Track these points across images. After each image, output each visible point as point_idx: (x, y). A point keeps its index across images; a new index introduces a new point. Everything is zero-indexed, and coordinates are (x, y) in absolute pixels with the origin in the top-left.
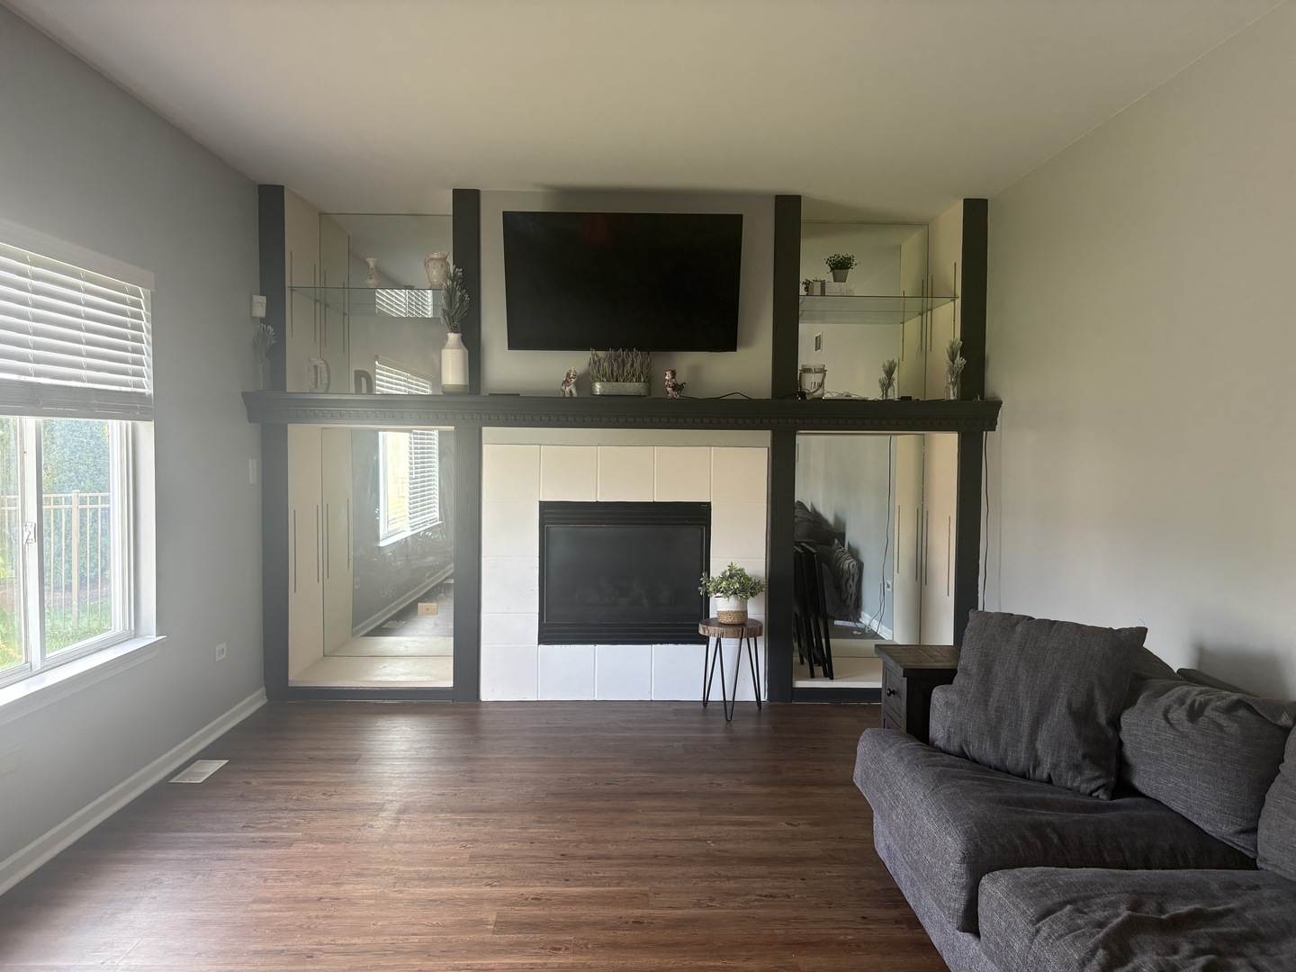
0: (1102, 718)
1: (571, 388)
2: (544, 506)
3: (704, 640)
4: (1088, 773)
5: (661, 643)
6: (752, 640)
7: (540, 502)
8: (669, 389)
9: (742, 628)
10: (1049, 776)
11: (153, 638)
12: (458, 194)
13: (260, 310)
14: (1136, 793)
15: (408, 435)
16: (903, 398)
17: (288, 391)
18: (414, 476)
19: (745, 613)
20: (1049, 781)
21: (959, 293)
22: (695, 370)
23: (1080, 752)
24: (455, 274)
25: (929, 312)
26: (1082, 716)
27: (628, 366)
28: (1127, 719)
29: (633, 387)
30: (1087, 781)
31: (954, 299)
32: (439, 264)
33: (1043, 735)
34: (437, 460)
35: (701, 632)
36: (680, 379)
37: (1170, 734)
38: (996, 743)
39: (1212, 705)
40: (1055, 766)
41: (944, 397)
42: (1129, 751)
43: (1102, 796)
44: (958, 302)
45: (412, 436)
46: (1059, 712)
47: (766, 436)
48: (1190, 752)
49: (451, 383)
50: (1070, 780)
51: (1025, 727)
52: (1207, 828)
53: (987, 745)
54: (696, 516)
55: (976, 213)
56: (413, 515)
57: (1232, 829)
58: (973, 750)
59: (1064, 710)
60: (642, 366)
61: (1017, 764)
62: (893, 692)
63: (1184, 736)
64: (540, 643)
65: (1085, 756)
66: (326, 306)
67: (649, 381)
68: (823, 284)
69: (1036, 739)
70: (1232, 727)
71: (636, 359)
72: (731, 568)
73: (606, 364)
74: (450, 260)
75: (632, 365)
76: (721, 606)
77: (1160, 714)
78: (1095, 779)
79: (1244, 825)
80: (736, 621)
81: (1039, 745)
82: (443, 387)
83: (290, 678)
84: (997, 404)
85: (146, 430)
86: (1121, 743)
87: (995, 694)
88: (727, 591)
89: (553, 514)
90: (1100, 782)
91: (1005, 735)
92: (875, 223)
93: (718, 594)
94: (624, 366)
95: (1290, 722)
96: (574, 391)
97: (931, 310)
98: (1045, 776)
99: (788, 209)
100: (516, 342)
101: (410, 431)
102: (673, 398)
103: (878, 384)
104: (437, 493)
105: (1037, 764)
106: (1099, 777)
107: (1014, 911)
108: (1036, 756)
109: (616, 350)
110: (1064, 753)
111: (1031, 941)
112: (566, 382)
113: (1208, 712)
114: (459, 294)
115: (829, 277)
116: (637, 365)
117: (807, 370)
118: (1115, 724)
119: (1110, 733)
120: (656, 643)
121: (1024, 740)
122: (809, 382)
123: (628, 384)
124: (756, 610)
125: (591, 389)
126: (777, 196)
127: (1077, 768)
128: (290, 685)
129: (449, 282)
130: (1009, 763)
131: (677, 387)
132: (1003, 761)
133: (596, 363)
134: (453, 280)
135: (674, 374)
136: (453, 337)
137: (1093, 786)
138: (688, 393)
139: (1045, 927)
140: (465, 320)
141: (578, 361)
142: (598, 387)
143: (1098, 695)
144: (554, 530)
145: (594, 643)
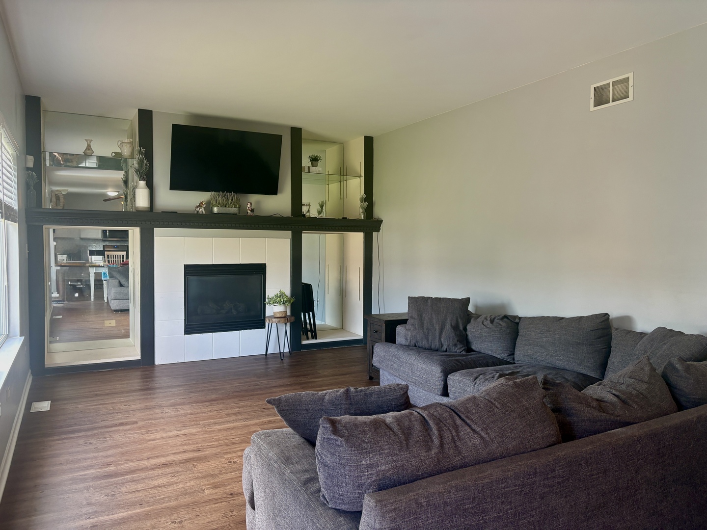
0: (461, 328)
1: (202, 210)
2: (186, 267)
3: (263, 327)
4: (459, 346)
5: (244, 329)
7: (185, 265)
8: (249, 211)
9: (287, 318)
10: (446, 349)
11: (19, 338)
12: (141, 112)
13: (31, 164)
14: (473, 351)
16: (343, 218)
19: (285, 312)
20: (446, 351)
21: (363, 174)
22: (258, 203)
23: (456, 339)
25: (345, 182)
26: (455, 328)
27: (230, 200)
28: (469, 327)
29: (233, 210)
30: (459, 349)
31: (360, 177)
33: (443, 336)
36: (253, 207)
37: (485, 329)
38: (428, 340)
39: (497, 318)
40: (448, 346)
41: (359, 218)
42: (470, 337)
43: (464, 353)
44: (363, 179)
46: (448, 327)
47: (289, 233)
48: (492, 333)
49: (141, 206)
50: (453, 349)
51: (437, 334)
52: (498, 356)
53: (425, 342)
54: (259, 270)
55: (369, 142)
57: (507, 355)
58: (420, 344)
59: (450, 327)
60: (236, 200)
61: (435, 347)
62: (376, 332)
63: (490, 329)
64: (186, 333)
65: (458, 341)
67: (240, 208)
68: (309, 167)
69: (441, 338)
70: (504, 324)
71: (232, 197)
72: (281, 292)
73: (219, 199)
75: (232, 200)
76: (272, 310)
77: (481, 323)
78: (461, 348)
79: (510, 353)
80: (282, 316)
81: (442, 340)
82: (137, 207)
83: (45, 363)
84: (380, 222)
85: (13, 228)
86: (467, 335)
87: (425, 324)
88: (280, 303)
89: (191, 271)
90: (463, 348)
91: (430, 338)
92: (325, 141)
93: (275, 304)
94: (228, 200)
95: (519, 321)
96: (203, 211)
97: (346, 181)
98: (445, 349)
99: (296, 133)
100: (176, 185)
102: (250, 216)
105: (442, 346)
106: (462, 347)
107: (465, 380)
108: (442, 343)
109: (223, 192)
110: (451, 340)
111: (474, 386)
112: (200, 206)
113: (496, 320)
115: (310, 164)
116: (234, 199)
117: (304, 205)
118: (465, 329)
119: (464, 332)
120: (241, 330)
121: (437, 338)
122: (304, 209)
123: (230, 209)
125: (212, 210)
126: (291, 127)
127: (455, 345)
128: (45, 367)
130: (433, 347)
131: (252, 211)
132: (431, 347)
133: (213, 198)
135: (251, 204)
136: (142, 183)
137: (461, 350)
138: (256, 213)
139: (478, 381)
140: (147, 174)
142: (215, 210)
143: (459, 320)
144: (191, 278)
145: (212, 332)
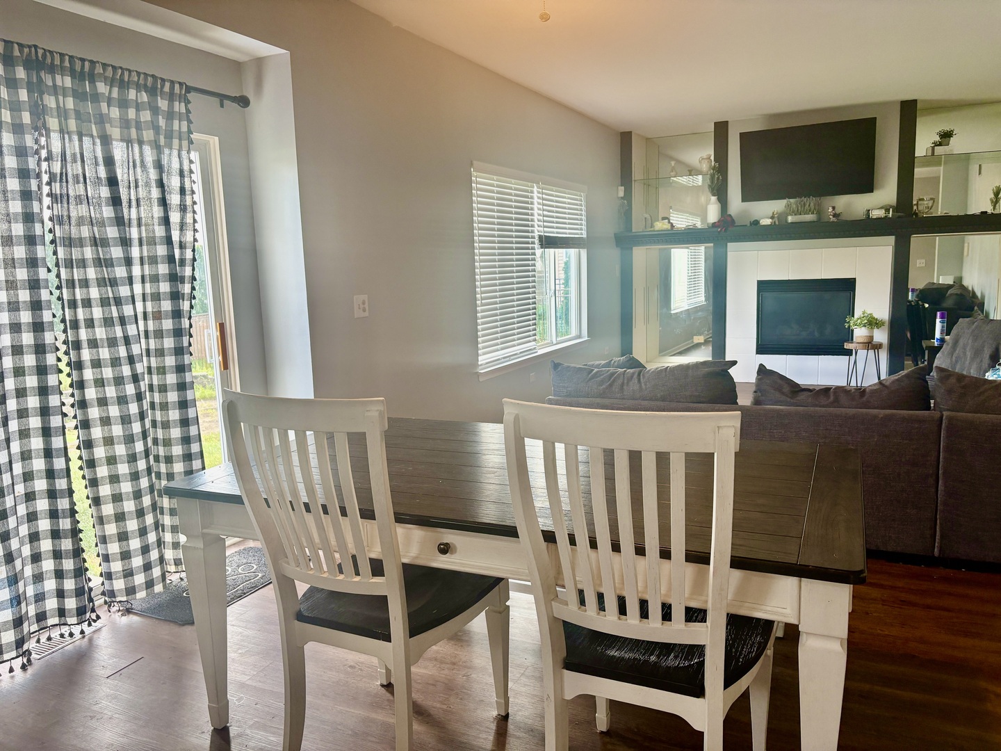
1: (775, 220)
2: (759, 283)
3: (848, 353)
5: (823, 355)
6: (876, 350)
7: (758, 281)
8: (831, 217)
9: (870, 345)
11: (586, 339)
12: (717, 124)
13: (621, 194)
15: (687, 250)
17: (633, 231)
18: (690, 274)
19: (871, 337)
24: (715, 166)
27: (807, 206)
29: (809, 217)
32: (706, 161)
34: (703, 263)
35: (845, 347)
36: (838, 211)
45: (689, 251)
47: (891, 239)
49: (712, 221)
54: (848, 285)
56: (689, 297)
60: (815, 205)
64: (757, 354)
66: (649, 185)
67: (819, 214)
68: (933, 148)
71: (811, 202)
72: (864, 313)
73: (794, 206)
74: (712, 158)
75: (809, 205)
76: (860, 333)
80: (865, 341)
82: (708, 224)
85: (584, 253)
88: (864, 325)
89: (763, 286)
93: (859, 327)
94: (804, 206)
96: (777, 222)
100: (746, 198)
101: (688, 248)
102: (833, 222)
103: (989, 202)
104: (703, 280)
109: (800, 198)
112: (772, 217)
114: (716, 176)
116: (812, 204)
120: (820, 356)
123: (806, 216)
124: (881, 336)
125: (786, 220)
129: (712, 171)
131: (835, 215)
133: (788, 206)
134: (713, 170)
135: (834, 208)
136: (714, 199)
140: (720, 190)
141: (778, 206)
142: (790, 219)
144: (766, 294)
145: (787, 354)
